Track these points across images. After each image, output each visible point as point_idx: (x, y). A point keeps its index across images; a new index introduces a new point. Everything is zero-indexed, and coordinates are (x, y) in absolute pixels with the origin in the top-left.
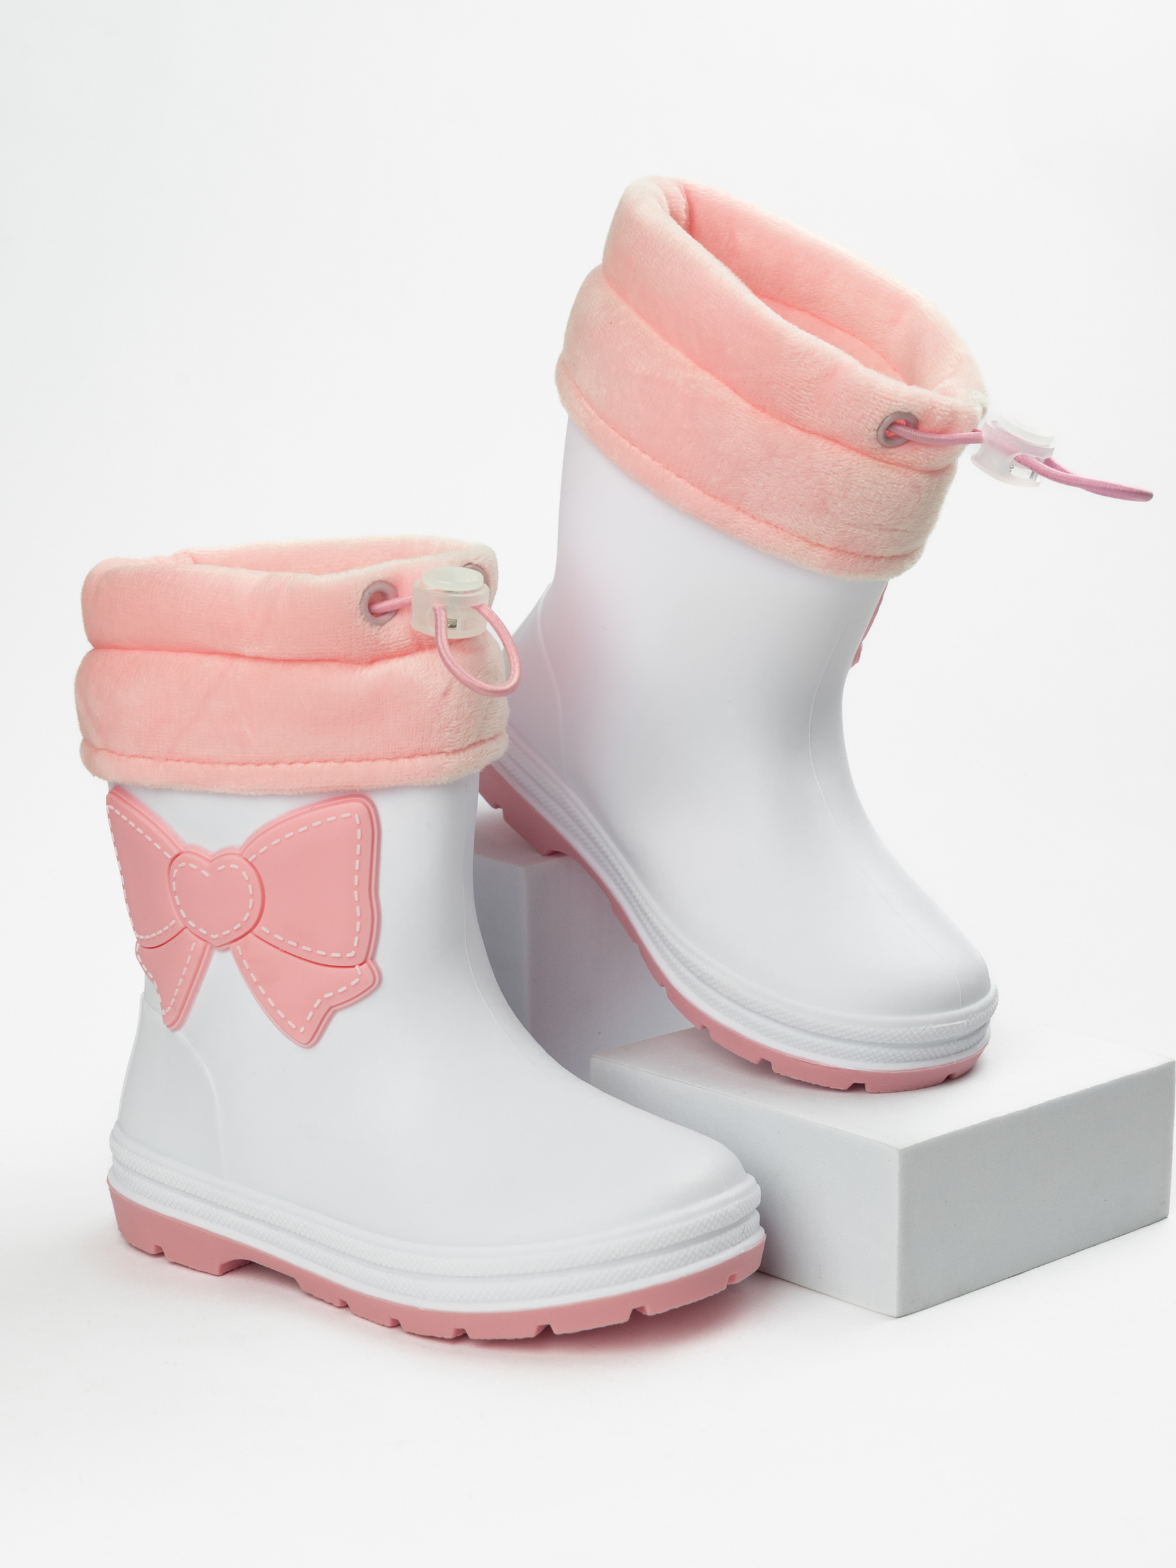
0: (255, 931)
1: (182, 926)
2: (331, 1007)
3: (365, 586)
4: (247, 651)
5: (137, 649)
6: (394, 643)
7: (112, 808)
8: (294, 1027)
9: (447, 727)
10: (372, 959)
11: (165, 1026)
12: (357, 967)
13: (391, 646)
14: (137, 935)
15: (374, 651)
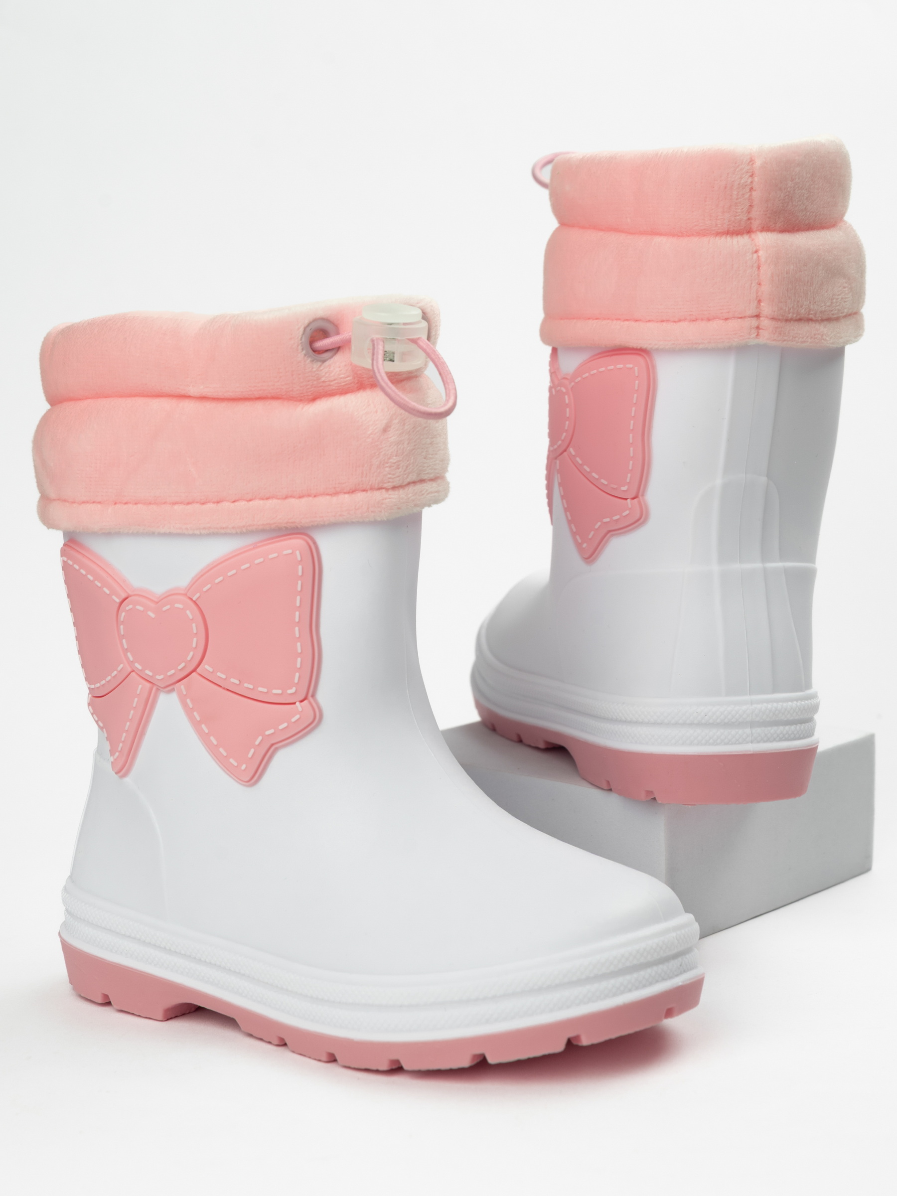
0: (198, 670)
1: (129, 670)
2: (272, 745)
3: (307, 322)
4: (193, 390)
5: (89, 398)
6: (335, 380)
7: (65, 559)
8: (235, 764)
9: (387, 463)
10: (313, 696)
11: (114, 773)
12: (298, 704)
13: (332, 383)
14: (89, 685)
15: (315, 387)
